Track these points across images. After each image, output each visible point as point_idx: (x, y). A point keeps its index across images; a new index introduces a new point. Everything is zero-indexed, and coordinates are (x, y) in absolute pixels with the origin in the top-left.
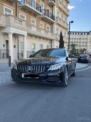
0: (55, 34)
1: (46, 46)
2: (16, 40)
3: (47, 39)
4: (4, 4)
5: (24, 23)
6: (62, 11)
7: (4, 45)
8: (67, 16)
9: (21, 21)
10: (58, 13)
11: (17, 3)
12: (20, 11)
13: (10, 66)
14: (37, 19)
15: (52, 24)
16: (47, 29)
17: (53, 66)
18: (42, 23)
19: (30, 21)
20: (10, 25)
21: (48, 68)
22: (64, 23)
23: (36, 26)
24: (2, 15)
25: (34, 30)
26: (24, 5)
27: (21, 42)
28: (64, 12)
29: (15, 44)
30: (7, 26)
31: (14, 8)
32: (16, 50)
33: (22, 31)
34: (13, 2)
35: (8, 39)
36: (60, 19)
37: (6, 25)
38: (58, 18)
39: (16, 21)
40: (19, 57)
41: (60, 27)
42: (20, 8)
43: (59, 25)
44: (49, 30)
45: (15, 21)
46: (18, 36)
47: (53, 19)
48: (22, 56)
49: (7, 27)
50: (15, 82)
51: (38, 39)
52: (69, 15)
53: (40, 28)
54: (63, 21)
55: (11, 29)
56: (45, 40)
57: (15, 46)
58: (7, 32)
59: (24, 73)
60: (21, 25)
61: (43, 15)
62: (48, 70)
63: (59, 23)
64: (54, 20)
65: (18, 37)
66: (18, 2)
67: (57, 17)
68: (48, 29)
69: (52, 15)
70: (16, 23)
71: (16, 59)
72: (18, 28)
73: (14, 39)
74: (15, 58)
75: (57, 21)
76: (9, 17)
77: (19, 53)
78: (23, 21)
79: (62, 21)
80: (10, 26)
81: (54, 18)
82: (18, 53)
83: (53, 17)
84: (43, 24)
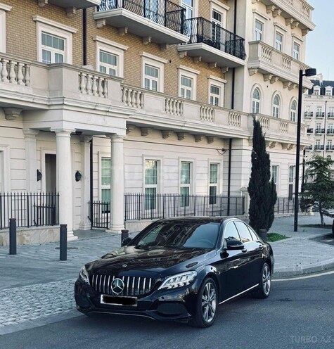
0: (245, 114)
1: (207, 165)
2: (82, 153)
3: (210, 138)
4: (39, 18)
5: (114, 87)
6: (280, 12)
7: (39, 175)
8: (305, 29)
9: (103, 82)
10: (260, 25)
11: (88, 10)
12: (98, 38)
13: (66, 260)
14: (166, 61)
15: (231, 71)
16: (211, 94)
17: (171, 278)
18: (190, 72)
19: (141, 72)
20: (62, 103)
21: (160, 283)
22: (289, 63)
23: (162, 91)
24: (31, 67)
25: (153, 110)
26: (116, 12)
27: (101, 156)
28: (287, 17)
29: (78, 168)
30: (49, 106)
31: (75, 30)
32: (82, 189)
33: (107, 118)
34: (72, 8)
35: (56, 149)
36: (269, 50)
37: (49, 101)
38: (260, 47)
39: (83, 86)
40: (95, 216)
41: (268, 83)
42: (99, 25)
43: (265, 74)
44: (221, 96)
45: (80, 82)
46: (91, 136)
47: (237, 53)
48: (107, 212)
49: (52, 108)
50: (82, 314)
51: (172, 139)
52: (310, 27)
53: (178, 98)
54: (284, 55)
55: (66, 115)
56: (203, 143)
57: (78, 176)
58: (53, 127)
59: (106, 293)
60: (102, 96)
61: (195, 39)
62: (160, 288)
63: (262, 66)
64: (242, 56)
65: (91, 141)
66: (93, 5)
67: (257, 43)
68: (215, 96)
69: (235, 36)
70: (84, 92)
71: (82, 225)
72: (94, 110)
73: (77, 149)
74: (79, 220)
75: (255, 58)
76: (58, 70)
77: (95, 200)
78: (110, 82)
79: (277, 58)
80: (60, 107)
81: (242, 47)
82: (91, 203)
83: (238, 44)
84: (194, 77)
